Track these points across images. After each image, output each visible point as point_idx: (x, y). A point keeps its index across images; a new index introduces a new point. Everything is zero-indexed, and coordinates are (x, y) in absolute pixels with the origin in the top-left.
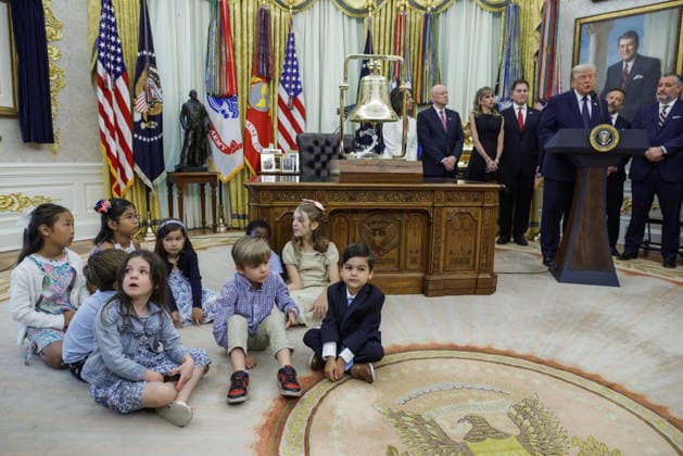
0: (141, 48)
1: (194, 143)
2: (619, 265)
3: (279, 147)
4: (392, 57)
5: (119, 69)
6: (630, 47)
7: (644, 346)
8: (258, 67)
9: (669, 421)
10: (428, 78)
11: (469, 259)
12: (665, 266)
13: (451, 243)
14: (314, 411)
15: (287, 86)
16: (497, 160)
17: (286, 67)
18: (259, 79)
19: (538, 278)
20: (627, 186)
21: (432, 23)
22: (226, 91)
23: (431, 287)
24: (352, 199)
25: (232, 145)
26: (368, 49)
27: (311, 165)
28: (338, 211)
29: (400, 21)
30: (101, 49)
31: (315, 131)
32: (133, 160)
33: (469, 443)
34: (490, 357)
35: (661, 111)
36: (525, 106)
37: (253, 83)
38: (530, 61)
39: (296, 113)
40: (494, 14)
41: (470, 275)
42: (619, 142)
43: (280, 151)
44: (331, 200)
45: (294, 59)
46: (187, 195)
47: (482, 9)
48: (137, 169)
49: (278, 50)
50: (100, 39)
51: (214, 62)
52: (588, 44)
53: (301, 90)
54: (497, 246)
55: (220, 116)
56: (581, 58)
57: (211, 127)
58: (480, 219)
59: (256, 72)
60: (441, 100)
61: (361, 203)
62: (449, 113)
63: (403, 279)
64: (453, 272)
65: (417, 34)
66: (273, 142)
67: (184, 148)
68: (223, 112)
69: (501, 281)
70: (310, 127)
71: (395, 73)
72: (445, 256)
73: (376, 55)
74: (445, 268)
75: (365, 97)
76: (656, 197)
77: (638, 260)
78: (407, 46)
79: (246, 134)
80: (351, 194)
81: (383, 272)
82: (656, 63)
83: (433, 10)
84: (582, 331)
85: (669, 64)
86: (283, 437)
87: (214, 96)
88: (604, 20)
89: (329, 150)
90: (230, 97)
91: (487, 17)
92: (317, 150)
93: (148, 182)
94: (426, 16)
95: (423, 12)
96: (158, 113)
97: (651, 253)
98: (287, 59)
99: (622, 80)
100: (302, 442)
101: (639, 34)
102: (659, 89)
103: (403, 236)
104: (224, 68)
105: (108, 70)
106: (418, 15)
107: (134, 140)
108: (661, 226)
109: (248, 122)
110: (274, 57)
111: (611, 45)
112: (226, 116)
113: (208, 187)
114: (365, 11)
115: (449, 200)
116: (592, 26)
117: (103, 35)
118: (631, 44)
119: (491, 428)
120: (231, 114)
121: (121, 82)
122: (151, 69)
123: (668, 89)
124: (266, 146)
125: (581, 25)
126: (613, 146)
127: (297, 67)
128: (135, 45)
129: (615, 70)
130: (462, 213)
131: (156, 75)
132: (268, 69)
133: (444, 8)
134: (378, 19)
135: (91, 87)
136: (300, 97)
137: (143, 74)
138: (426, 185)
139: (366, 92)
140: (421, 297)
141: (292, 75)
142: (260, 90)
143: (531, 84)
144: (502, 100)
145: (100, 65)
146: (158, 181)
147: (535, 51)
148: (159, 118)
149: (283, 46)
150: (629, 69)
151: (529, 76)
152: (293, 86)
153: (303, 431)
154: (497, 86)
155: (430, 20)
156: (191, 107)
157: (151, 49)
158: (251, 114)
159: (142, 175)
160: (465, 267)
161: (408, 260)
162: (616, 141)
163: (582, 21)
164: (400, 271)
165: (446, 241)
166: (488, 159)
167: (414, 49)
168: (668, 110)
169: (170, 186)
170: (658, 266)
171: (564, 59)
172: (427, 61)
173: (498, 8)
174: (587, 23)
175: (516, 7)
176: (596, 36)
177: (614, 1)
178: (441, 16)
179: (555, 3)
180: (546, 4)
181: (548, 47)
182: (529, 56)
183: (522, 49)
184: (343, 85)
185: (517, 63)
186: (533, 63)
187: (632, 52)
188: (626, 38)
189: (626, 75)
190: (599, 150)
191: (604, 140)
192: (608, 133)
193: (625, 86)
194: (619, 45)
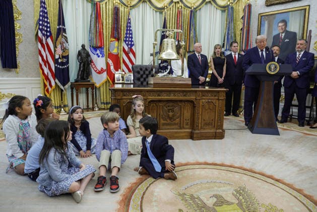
0: (59, 24)
1: (84, 69)
2: (279, 126)
3: (123, 71)
4: (176, 30)
5: (48, 34)
6: (283, 27)
7: (291, 162)
8: (114, 34)
9: (304, 196)
10: (192, 40)
11: (212, 123)
12: (299, 126)
13: (204, 116)
14: (144, 193)
15: (127, 43)
16: (223, 78)
17: (127, 34)
18: (114, 39)
19: (243, 132)
20: (283, 90)
21: (194, 15)
22: (99, 45)
23: (195, 136)
24: (159, 95)
25: (101, 70)
26: (165, 26)
27: (139, 79)
28: (152, 101)
29: (179, 13)
30: (40, 25)
31: (140, 64)
32: (55, 76)
33: (215, 207)
34: (223, 168)
35: (297, 56)
36: (237, 53)
37: (111, 41)
38: (238, 32)
39: (131, 55)
40: (222, 10)
41: (213, 131)
42: (279, 70)
43: (124, 73)
44: (150, 96)
45: (130, 30)
46: (80, 93)
47: (217, 9)
48: (57, 81)
49: (123, 26)
50: (40, 20)
51: (93, 31)
52: (264, 25)
53: (133, 45)
54: (225, 117)
55: (96, 56)
56: (261, 32)
57: (92, 61)
58: (217, 105)
59: (113, 36)
60: (199, 50)
61: (163, 97)
62: (202, 56)
63: (181, 132)
64: (204, 129)
65: (187, 20)
66: (120, 69)
67: (79, 71)
68: (97, 54)
69: (227, 133)
70: (138, 62)
71: (177, 37)
72: (201, 122)
73: (168, 29)
74: (201, 127)
75: (165, 48)
76: (295, 94)
77: (287, 123)
78: (183, 25)
79: (108, 65)
80: (158, 93)
81: (173, 129)
82: (295, 34)
83: (194, 8)
84: (264, 156)
85: (300, 34)
86: (130, 206)
87: (93, 47)
88: (272, 15)
89: (147, 72)
90: (101, 48)
91: (219, 12)
92: (142, 73)
93: (62, 87)
94: (191, 11)
95: (190, 10)
96: (66, 55)
97: (293, 120)
98: (127, 30)
99: (280, 42)
100: (139, 208)
101: (287, 21)
102: (297, 46)
103: (182, 113)
104: (98, 34)
105: (44, 35)
106: (188, 11)
107: (56, 67)
108: (297, 108)
109: (109, 59)
110: (121, 29)
111: (274, 26)
112: (99, 56)
113: (90, 90)
114: (163, 8)
115: (203, 96)
116: (266, 17)
117: (41, 18)
118: (284, 25)
119: (225, 200)
120: (101, 55)
121: (49, 40)
122: (64, 34)
123: (301, 46)
124: (117, 70)
125: (261, 16)
126: (276, 72)
127: (132, 34)
128: (56, 23)
129: (277, 37)
130: (209, 102)
131: (66, 37)
132: (118, 35)
133: (199, 8)
134: (169, 12)
135: (35, 42)
136: (133, 48)
137: (60, 36)
138: (193, 89)
139: (165, 46)
140: (190, 141)
141: (129, 37)
142: (115, 44)
143: (239, 43)
144: (226, 50)
145: (39, 32)
146: (66, 86)
147: (241, 28)
148: (67, 57)
149: (125, 24)
150: (283, 37)
151: (238, 39)
152: (130, 43)
153: (139, 203)
154: (224, 44)
155: (193, 13)
156: (82, 52)
157: (64, 25)
158: (111, 56)
159: (59, 84)
160: (210, 127)
161: (185, 123)
162: (278, 69)
163: (262, 15)
164: (181, 129)
165: (202, 115)
166: (219, 77)
167: (186, 27)
168: (301, 56)
169: (72, 89)
170: (297, 126)
171: (254, 32)
172: (191, 32)
173: (224, 8)
174: (264, 16)
175: (232, 8)
176: (268, 22)
177: (276, 6)
178: (198, 11)
179: (250, 6)
180: (245, 6)
181: (247, 26)
182: (238, 30)
183: (235, 27)
184: (154, 43)
185: (232, 33)
186: (240, 34)
187: (284, 29)
188: (282, 23)
189: (281, 39)
190: (270, 73)
191: (273, 69)
192: (274, 66)
193: (281, 45)
194: (278, 26)
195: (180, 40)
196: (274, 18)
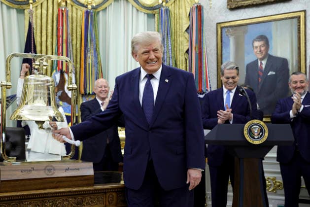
4: (55, 57)
6: (263, 49)
10: (92, 70)
21: (93, 20)
26: (30, 45)
29: (62, 16)
38: (181, 58)
40: (148, 15)
42: (269, 135)
47: (137, 10)
52: (228, 45)
56: (224, 56)
65: (79, 30)
73: (38, 54)
78: (70, 40)
82: (284, 62)
83: (93, 8)
85: (295, 63)
88: (240, 25)
91: (142, 17)
94: (87, 13)
95: (84, 9)
106: (79, 12)
111: (247, 47)
116: (230, 29)
118: (263, 45)
125: (222, 28)
126: (264, 139)
129: (252, 67)
133: (103, 7)
134: (39, 11)
147: (185, 50)
150: (264, 66)
155: (91, 17)
162: (266, 135)
163: (223, 25)
167: (76, 42)
171: (209, 57)
172: (89, 55)
173: (152, 11)
174: (227, 27)
175: (167, 11)
176: (234, 37)
177: (247, 10)
178: (101, 14)
179: (199, 8)
180: (192, 9)
181: (197, 47)
182: (181, 53)
183: (174, 47)
184: (5, 83)
185: (171, 59)
186: (184, 60)
187: (264, 53)
188: (259, 41)
189: (261, 71)
190: (253, 143)
191: (256, 134)
192: (258, 127)
193: (261, 81)
194: (253, 46)
195: (64, 69)
196: (245, 32)
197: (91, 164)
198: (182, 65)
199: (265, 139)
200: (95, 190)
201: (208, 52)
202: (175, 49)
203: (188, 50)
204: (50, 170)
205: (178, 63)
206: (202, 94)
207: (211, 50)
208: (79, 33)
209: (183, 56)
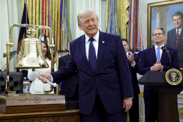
4: (41, 27)
6: (179, 21)
26: (25, 19)
38: (124, 27)
52: (155, 18)
56: (152, 26)
65: (56, 9)
71: (42, 33)
73: (30, 25)
78: (50, 16)
88: (164, 5)
99: (176, 39)
111: (168, 20)
116: (157, 8)
118: (180, 19)
125: (151, 7)
147: (126, 22)
150: (180, 33)
151: (124, 36)
155: (64, 0)
162: (181, 79)
163: (152, 5)
167: (55, 17)
171: (142, 26)
172: (63, 25)
174: (155, 6)
176: (160, 14)
181: (134, 20)
182: (123, 24)
183: (119, 20)
184: (9, 43)
185: (116, 28)
186: (125, 29)
187: (180, 24)
188: (177, 16)
189: (178, 36)
190: (171, 84)
191: (174, 78)
192: (176, 74)
193: (178, 43)
194: (173, 19)
195: (47, 34)
196: (168, 9)
197: (64, 97)
198: (124, 32)
199: (180, 82)
200: (66, 113)
201: (142, 23)
202: (120, 22)
203: (128, 22)
204: (37, 100)
205: (121, 31)
206: (138, 51)
207: (143, 22)
208: (56, 11)
209: (125, 26)
